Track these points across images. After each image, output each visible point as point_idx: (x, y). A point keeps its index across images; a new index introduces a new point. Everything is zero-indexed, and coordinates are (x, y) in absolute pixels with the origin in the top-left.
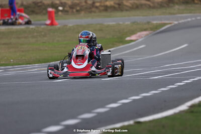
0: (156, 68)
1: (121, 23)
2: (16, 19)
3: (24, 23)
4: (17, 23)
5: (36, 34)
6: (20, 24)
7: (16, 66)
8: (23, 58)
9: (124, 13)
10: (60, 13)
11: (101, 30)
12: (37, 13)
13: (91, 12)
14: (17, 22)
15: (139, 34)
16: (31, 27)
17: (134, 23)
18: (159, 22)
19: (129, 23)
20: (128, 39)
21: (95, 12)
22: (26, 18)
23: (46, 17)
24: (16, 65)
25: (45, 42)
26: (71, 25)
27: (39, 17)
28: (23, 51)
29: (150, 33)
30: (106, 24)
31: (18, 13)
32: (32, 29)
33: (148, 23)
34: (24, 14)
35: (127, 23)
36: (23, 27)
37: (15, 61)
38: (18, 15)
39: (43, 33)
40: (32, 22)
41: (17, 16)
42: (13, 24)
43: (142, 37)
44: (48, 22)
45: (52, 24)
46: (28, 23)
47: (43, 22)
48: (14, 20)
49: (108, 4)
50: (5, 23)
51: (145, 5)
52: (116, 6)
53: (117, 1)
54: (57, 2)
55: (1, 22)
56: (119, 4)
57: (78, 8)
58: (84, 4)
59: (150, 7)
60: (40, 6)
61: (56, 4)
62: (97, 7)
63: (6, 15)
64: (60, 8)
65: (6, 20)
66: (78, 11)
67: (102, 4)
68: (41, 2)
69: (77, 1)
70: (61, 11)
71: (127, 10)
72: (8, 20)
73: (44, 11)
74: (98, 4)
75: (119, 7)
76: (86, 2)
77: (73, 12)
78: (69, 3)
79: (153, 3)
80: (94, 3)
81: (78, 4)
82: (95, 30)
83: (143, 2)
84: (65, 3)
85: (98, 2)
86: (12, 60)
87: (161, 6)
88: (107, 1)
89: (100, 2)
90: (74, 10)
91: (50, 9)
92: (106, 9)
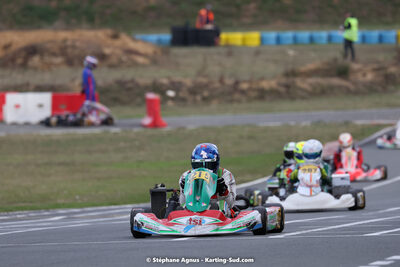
1: (292, 123)
2: (84, 115)
3: (98, 122)
4: (85, 123)
5: (122, 144)
6: (92, 125)
7: (89, 209)
8: (101, 192)
9: (298, 104)
10: (170, 103)
11: (251, 137)
12: (123, 103)
13: (232, 101)
14: (86, 119)
16: (113, 130)
17: (318, 123)
18: (368, 122)
19: (307, 123)
21: (239, 101)
22: (103, 112)
23: (143, 110)
24: (87, 206)
25: (141, 162)
26: (191, 127)
27: (127, 110)
28: (99, 179)
30: (262, 125)
31: (87, 103)
32: (115, 134)
33: (347, 123)
34: (98, 105)
35: (304, 124)
36: (97, 131)
37: (85, 199)
38: (88, 106)
39: (137, 143)
40: (116, 121)
41: (85, 109)
42: (78, 124)
44: (147, 121)
45: (155, 124)
46: (107, 122)
47: (135, 121)
48: (79, 116)
49: (265, 85)
50: (62, 123)
51: (340, 87)
52: (282, 90)
53: (284, 80)
54: (165, 81)
55: (54, 120)
56: (287, 86)
57: (206, 94)
58: (217, 85)
59: (348, 92)
60: (129, 89)
61: (162, 85)
62: (243, 92)
63: (63, 107)
64: (171, 93)
65: (63, 117)
66: (205, 99)
67: (254, 86)
68: (132, 81)
69: (204, 80)
70: (172, 99)
71: (303, 98)
72: (67, 116)
73: (139, 100)
74: (244, 86)
75: (287, 92)
76: (221, 81)
77: (195, 101)
78: (188, 82)
79: (355, 83)
80: (237, 83)
81: (205, 86)
82: (241, 137)
83: (336, 81)
84: (180, 83)
85: (245, 81)
86: (77, 197)
87: (370, 89)
88: (262, 79)
89: (250, 81)
90: (199, 98)
91: (151, 96)
92: (262, 95)
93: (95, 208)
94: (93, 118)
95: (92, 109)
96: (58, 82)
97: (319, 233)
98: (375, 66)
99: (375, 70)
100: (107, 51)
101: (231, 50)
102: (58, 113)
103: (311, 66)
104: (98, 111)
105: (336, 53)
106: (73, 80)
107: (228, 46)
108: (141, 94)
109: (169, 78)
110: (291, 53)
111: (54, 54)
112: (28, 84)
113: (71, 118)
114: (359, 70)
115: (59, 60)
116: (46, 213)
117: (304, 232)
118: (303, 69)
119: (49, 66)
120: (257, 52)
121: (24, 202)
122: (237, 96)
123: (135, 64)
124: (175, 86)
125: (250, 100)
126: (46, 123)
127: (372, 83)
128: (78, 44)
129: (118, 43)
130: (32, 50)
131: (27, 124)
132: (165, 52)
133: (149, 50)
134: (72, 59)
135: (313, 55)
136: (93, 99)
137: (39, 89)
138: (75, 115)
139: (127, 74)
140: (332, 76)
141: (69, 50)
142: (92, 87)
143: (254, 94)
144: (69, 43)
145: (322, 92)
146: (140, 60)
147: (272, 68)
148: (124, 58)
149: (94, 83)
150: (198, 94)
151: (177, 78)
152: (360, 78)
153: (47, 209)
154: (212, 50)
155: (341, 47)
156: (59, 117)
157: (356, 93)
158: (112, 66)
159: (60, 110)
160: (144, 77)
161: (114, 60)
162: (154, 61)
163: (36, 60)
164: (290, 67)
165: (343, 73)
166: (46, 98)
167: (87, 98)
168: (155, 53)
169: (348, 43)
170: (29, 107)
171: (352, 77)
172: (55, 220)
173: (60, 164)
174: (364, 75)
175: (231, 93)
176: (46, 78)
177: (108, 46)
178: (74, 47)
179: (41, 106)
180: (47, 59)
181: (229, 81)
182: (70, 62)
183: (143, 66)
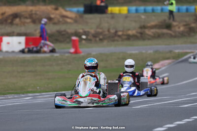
0: (183, 96)
1: (144, 51)
2: (41, 47)
3: (48, 51)
5: (60, 62)
6: (45, 52)
8: (50, 85)
9: (146, 42)
10: (84, 42)
12: (61, 42)
13: (114, 41)
14: (42, 50)
15: (162, 62)
16: (55, 55)
17: (156, 52)
18: (181, 51)
19: (151, 51)
21: (117, 41)
23: (70, 45)
24: (43, 92)
25: (69, 70)
26: (94, 53)
27: (63, 45)
28: (49, 79)
29: (173, 62)
30: (129, 52)
31: (43, 41)
32: (57, 57)
33: (171, 52)
34: (48, 43)
36: (48, 55)
37: (42, 89)
38: (43, 43)
39: (67, 61)
40: (57, 50)
41: (42, 45)
42: (38, 52)
43: (165, 66)
44: (72, 50)
45: (76, 52)
46: (53, 51)
47: (66, 50)
48: (39, 48)
49: (130, 33)
50: (30, 51)
51: (167, 34)
52: (139, 35)
53: (139, 30)
54: (81, 31)
55: (26, 50)
56: (141, 33)
57: (101, 37)
58: (107, 33)
59: (171, 36)
60: (63, 35)
61: (80, 33)
62: (119, 36)
63: (31, 43)
64: (84, 37)
65: (31, 48)
66: (101, 40)
67: (125, 33)
68: (65, 31)
69: (100, 30)
70: (84, 39)
71: (149, 39)
72: (33, 48)
73: (68, 40)
74: (120, 33)
75: (141, 36)
76: (109, 31)
77: (96, 41)
78: (92, 31)
79: (175, 32)
80: (116, 32)
81: (101, 33)
82: (119, 58)
83: (165, 31)
84: (88, 32)
85: (120, 31)
86: (38, 88)
87: (182, 35)
88: (129, 30)
89: (123, 31)
90: (98, 39)
91: (74, 38)
92: (129, 38)
93: (47, 93)
94: (45, 49)
95: (45, 45)
96: (28, 31)
97: (157, 105)
98: (185, 23)
99: (184, 25)
100: (52, 16)
101: (113, 15)
102: (28, 47)
103: (153, 23)
104: (48, 45)
105: (165, 17)
106: (36, 30)
107: (112, 13)
108: (69, 37)
109: (83, 29)
110: (143, 17)
111: (26, 18)
112: (13, 32)
113: (35, 49)
114: (177, 25)
115: (28, 21)
116: (23, 96)
117: (150, 105)
118: (149, 25)
119: (24, 23)
120: (126, 17)
121: (12, 90)
122: (116, 38)
123: (66, 23)
124: (86, 33)
125: (123, 40)
126: (23, 51)
127: (183, 32)
128: (38, 13)
129: (57, 12)
130: (15, 16)
131: (13, 52)
132: (81, 17)
133: (73, 15)
134: (35, 20)
135: (154, 18)
136: (46, 40)
137: (19, 35)
138: (37, 47)
139: (63, 28)
140: (163, 28)
141: (34, 16)
142: (45, 34)
143: (125, 37)
144: (34, 12)
145: (158, 36)
146: (69, 20)
147: (134, 24)
148: (61, 20)
149: (46, 32)
150: (97, 37)
151: (87, 30)
152: (177, 29)
153: (23, 94)
154: (104, 15)
155: (168, 14)
156: (29, 49)
157: (175, 37)
158: (55, 24)
159: (30, 45)
160: (71, 29)
161: (56, 21)
162: (76, 21)
163: (17, 20)
164: (142, 24)
165: (169, 27)
166: (22, 39)
167: (43, 39)
168: (76, 17)
169: (171, 12)
170: (14, 44)
171: (173, 29)
172: (27, 99)
173: (29, 72)
174: (179, 28)
175: (114, 37)
176: (23, 29)
177: (53, 14)
178: (36, 14)
179: (20, 43)
180: (23, 20)
181: (112, 31)
182: (34, 22)
183: (70, 23)
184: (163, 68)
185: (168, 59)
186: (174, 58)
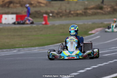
0: (107, 49)
1: (86, 23)
2: (25, 21)
5: (36, 30)
6: (27, 24)
7: (25, 48)
8: (29, 43)
10: (51, 18)
12: (37, 18)
13: (68, 17)
15: (96, 30)
16: (34, 25)
17: (94, 23)
18: (108, 23)
19: (90, 23)
20: (90, 32)
21: (71, 17)
23: (42, 20)
25: (42, 35)
26: (56, 24)
27: (38, 20)
28: (29, 40)
32: (35, 27)
33: (102, 23)
36: (29, 26)
39: (41, 29)
40: (35, 22)
41: (25, 19)
44: (44, 23)
45: (46, 24)
46: (32, 23)
47: (40, 23)
49: (78, 12)
51: (100, 13)
52: (83, 13)
53: (84, 11)
54: (49, 11)
55: (16, 23)
56: (85, 12)
57: (61, 15)
58: (64, 12)
59: (103, 14)
60: (39, 14)
62: (72, 14)
63: (19, 19)
64: (51, 15)
68: (40, 11)
69: (60, 11)
71: (89, 16)
73: (41, 17)
74: (72, 12)
75: (85, 14)
76: (66, 11)
78: (56, 11)
80: (70, 12)
83: (99, 11)
86: (22, 45)
87: (109, 13)
88: (77, 10)
89: (74, 11)
90: (59, 16)
91: (45, 15)
92: (77, 15)
94: (28, 22)
96: (18, 11)
98: (111, 6)
103: (92, 6)
106: (22, 11)
107: (68, 1)
108: (42, 15)
110: (86, 3)
111: (17, 3)
112: (9, 12)
113: (22, 22)
115: (18, 5)
116: (12, 50)
118: (90, 7)
119: (16, 7)
120: (76, 2)
122: (70, 15)
124: (52, 12)
125: (74, 16)
126: (14, 23)
130: (11, 2)
131: (9, 24)
133: (45, 2)
137: (12, 13)
139: (37, 9)
140: (98, 9)
141: (21, 2)
143: (75, 15)
145: (95, 14)
146: (42, 5)
147: (81, 7)
150: (59, 15)
151: (53, 10)
152: (106, 10)
153: (13, 48)
154: (63, 2)
160: (43, 10)
161: (34, 5)
163: (12, 5)
164: (86, 7)
165: (101, 8)
166: (14, 16)
168: (47, 3)
170: (9, 19)
174: (107, 9)
175: (68, 15)
176: (15, 10)
177: (33, 1)
178: (23, 1)
179: (13, 18)
180: (15, 5)
181: (68, 11)
182: (22, 6)
183: (43, 7)
184: (97, 33)
185: (100, 27)
186: (104, 27)
